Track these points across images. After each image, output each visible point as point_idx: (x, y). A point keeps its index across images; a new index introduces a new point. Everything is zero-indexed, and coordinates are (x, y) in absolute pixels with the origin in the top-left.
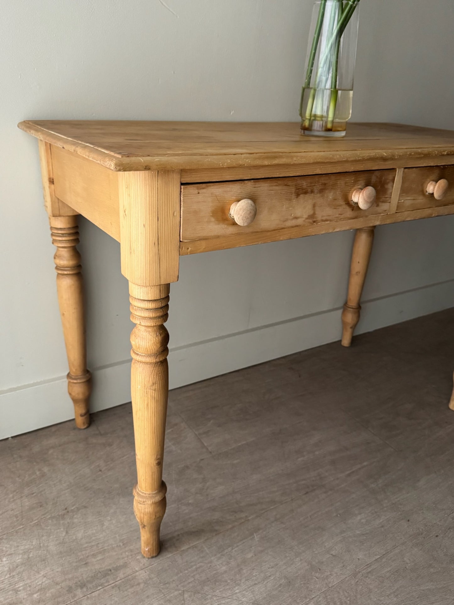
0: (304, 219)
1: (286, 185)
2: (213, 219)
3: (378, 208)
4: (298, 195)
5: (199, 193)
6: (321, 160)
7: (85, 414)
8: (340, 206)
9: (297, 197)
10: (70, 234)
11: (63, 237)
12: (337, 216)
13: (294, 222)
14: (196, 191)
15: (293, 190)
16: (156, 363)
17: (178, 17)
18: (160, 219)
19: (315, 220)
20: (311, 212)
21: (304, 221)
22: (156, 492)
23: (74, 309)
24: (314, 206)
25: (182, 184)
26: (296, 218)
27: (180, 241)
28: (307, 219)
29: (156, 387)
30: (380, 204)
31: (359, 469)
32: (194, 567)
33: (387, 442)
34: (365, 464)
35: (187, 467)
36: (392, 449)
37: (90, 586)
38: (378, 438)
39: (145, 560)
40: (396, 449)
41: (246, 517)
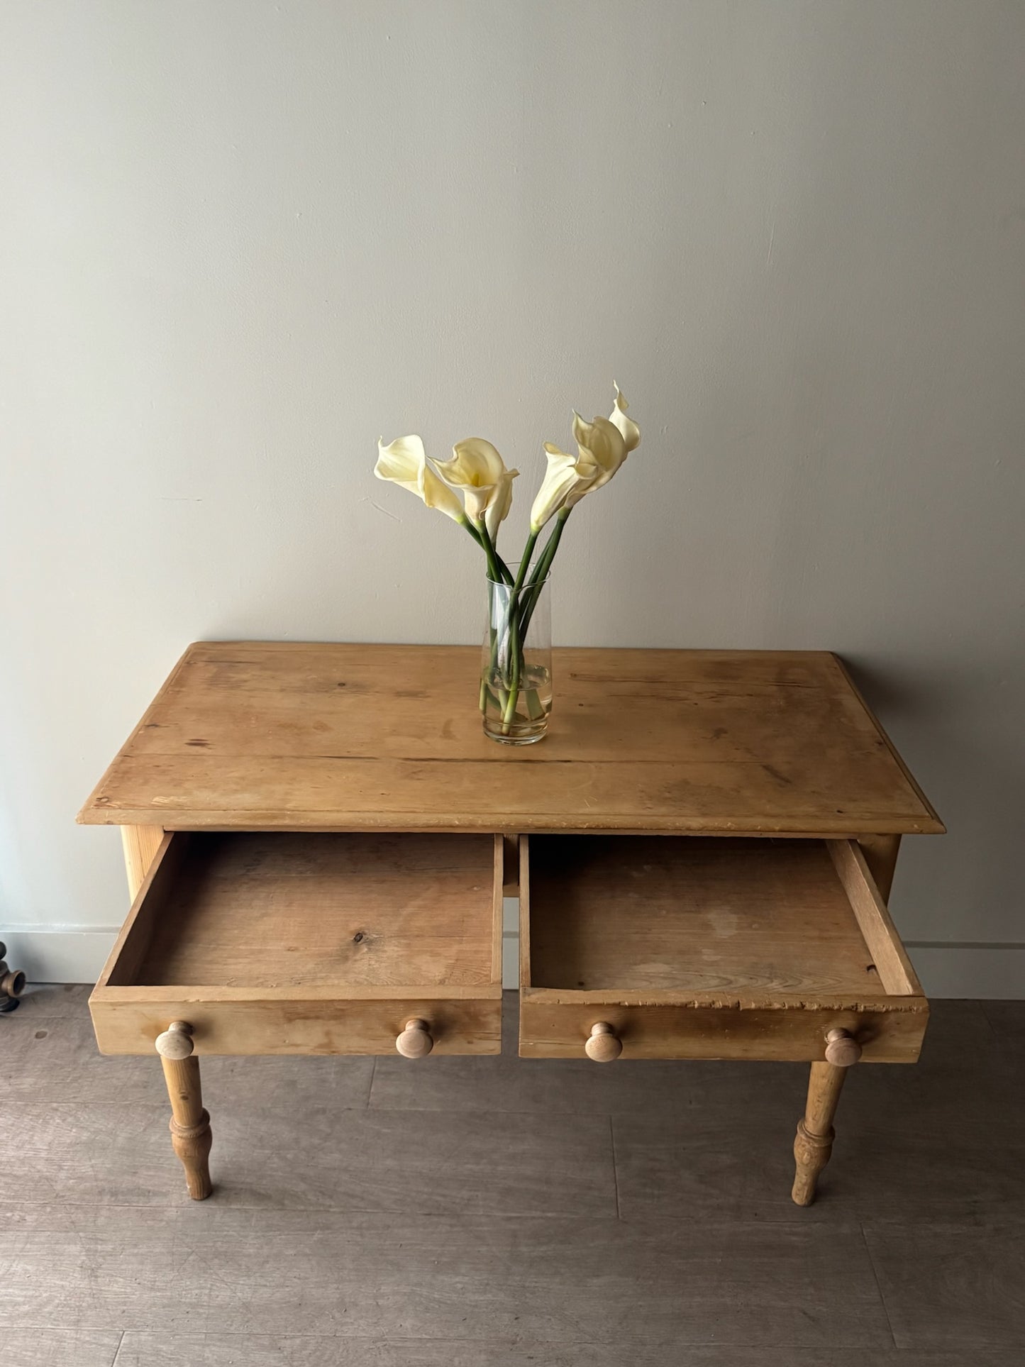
22: (187, 1127)
31: (533, 1218)
32: (225, 1233)
33: (620, 1200)
34: (549, 1215)
35: (324, 1111)
36: (614, 1214)
37: (120, 1197)
38: (614, 1187)
39: (187, 1199)
40: (620, 1217)
41: (330, 1206)
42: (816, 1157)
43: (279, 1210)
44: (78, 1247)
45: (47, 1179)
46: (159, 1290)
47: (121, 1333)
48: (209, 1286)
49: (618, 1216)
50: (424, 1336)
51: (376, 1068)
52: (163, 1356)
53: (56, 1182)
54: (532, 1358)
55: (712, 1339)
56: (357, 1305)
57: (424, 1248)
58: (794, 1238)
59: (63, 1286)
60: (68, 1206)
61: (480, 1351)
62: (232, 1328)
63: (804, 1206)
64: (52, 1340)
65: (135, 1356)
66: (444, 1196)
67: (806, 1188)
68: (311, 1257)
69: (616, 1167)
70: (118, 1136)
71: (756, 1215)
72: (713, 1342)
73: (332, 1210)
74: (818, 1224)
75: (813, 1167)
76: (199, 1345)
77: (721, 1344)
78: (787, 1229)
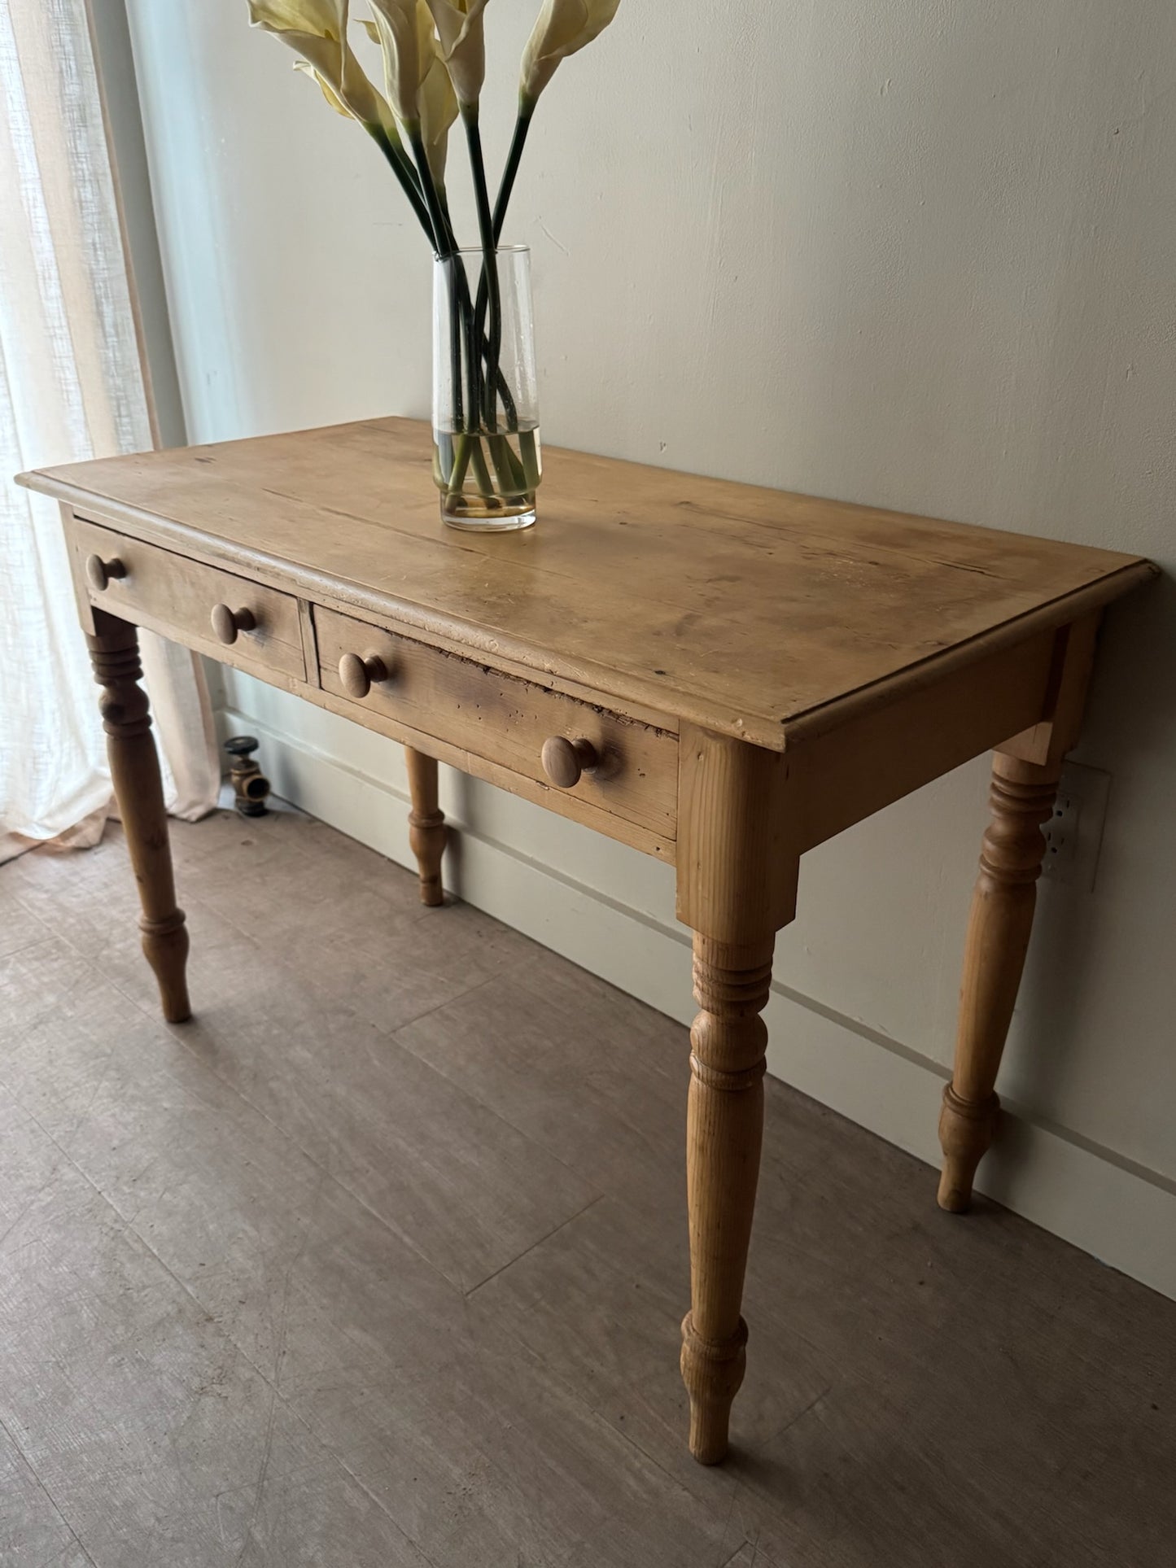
25: (75, 516)
31: (388, 1229)
33: (494, 1280)
34: (407, 1239)
35: (351, 1014)
36: (468, 1289)
38: (505, 1264)
39: (162, 1014)
40: (470, 1297)
41: (245, 1092)
43: (207, 1067)
49: (468, 1294)
50: (155, 1250)
51: (444, 1008)
55: (381, 1492)
57: (261, 1180)
58: (632, 1482)
61: (174, 1302)
66: (342, 1150)
68: (173, 1120)
69: (536, 1247)
71: (622, 1418)
72: (378, 1495)
73: (242, 1096)
74: (686, 1493)
77: (382, 1506)
78: (638, 1465)
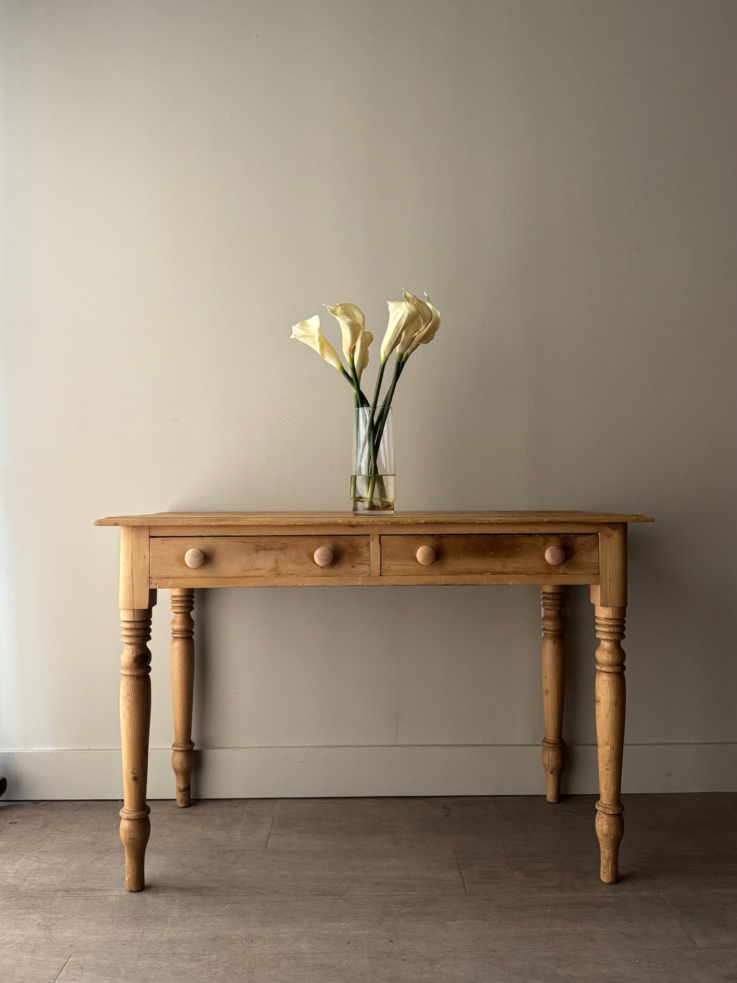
0: (266, 571)
1: (244, 542)
2: (176, 563)
3: (353, 569)
4: (257, 551)
5: (163, 543)
6: (267, 524)
7: (184, 790)
8: (307, 563)
9: (257, 553)
10: (182, 601)
11: (175, 603)
12: (304, 571)
13: (256, 573)
14: (161, 542)
15: (252, 547)
16: (133, 676)
17: (299, 430)
18: (133, 560)
19: (279, 572)
20: (274, 566)
21: (267, 573)
22: (134, 810)
23: (179, 671)
24: (276, 561)
25: (150, 537)
26: (259, 569)
27: (150, 578)
28: (270, 571)
29: (130, 698)
30: (356, 565)
31: (400, 895)
32: (155, 907)
33: (467, 885)
34: (412, 893)
35: (232, 851)
36: (463, 892)
37: (71, 892)
38: (461, 880)
39: (124, 892)
40: (468, 893)
41: (238, 893)
42: (612, 825)
43: (198, 895)
44: (37, 916)
45: (14, 886)
46: (100, 934)
47: (69, 956)
48: (141, 932)
49: (466, 892)
50: (317, 951)
52: (103, 966)
53: (21, 887)
54: (406, 960)
56: (261, 938)
57: (314, 910)
59: (22, 935)
60: (29, 898)
61: (363, 958)
62: (160, 951)
63: (611, 883)
64: (12, 960)
65: (80, 966)
66: (328, 887)
67: (610, 863)
68: (223, 917)
69: (462, 871)
70: (71, 865)
72: (551, 949)
73: (240, 894)
75: (612, 836)
76: (133, 960)
